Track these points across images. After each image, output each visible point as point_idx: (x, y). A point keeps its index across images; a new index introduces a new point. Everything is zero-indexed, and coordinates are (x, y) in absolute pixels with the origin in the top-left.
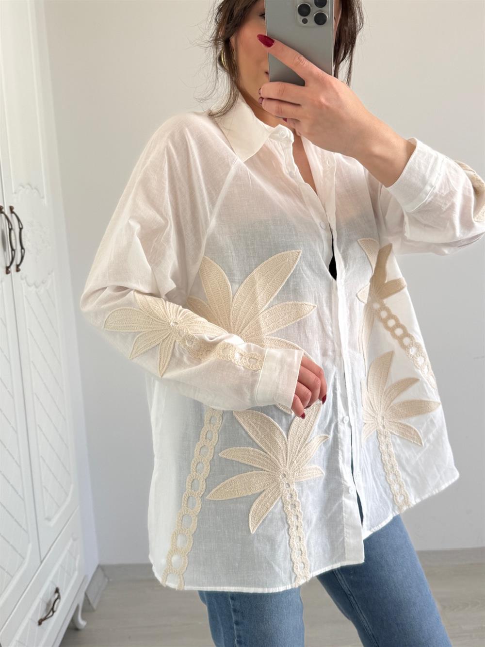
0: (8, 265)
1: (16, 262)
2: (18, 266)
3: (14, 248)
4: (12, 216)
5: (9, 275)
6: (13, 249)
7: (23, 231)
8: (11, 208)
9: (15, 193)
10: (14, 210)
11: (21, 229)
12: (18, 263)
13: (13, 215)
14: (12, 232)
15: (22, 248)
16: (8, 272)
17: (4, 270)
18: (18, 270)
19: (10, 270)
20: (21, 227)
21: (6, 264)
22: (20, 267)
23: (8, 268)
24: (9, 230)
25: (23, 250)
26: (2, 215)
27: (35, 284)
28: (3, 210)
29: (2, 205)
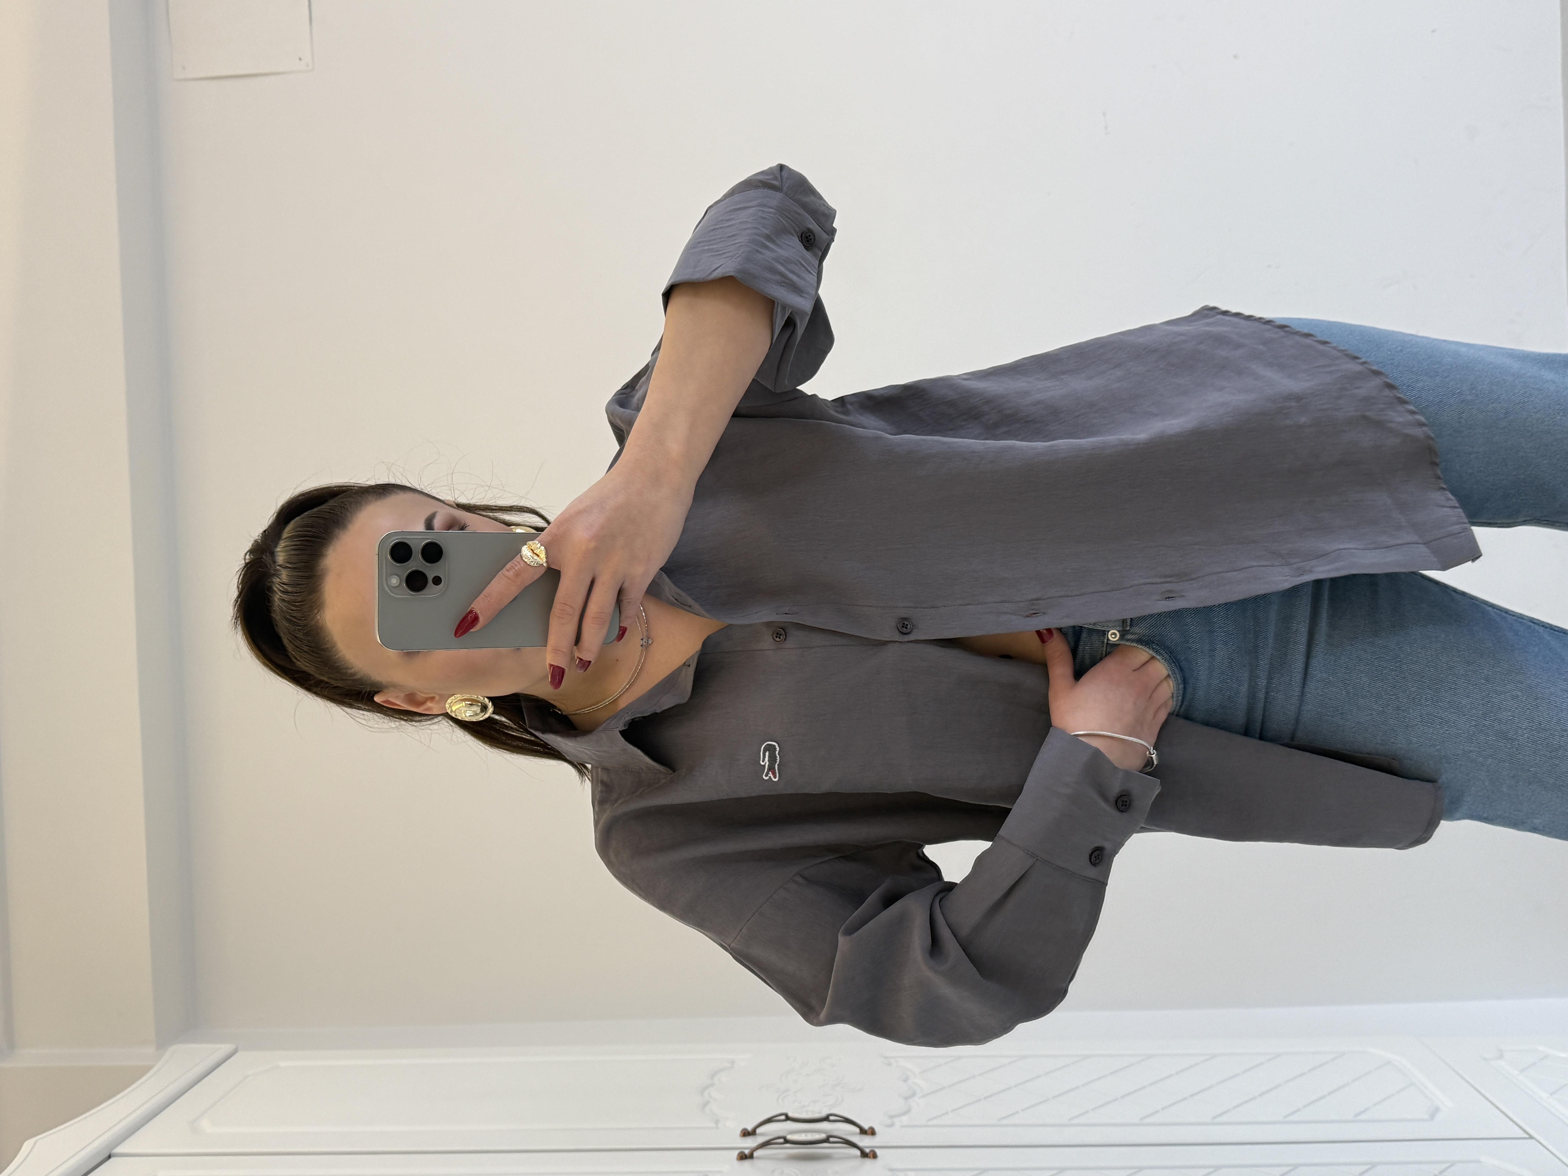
0: (858, 1153)
1: (854, 1134)
2: (863, 1131)
3: (823, 1136)
4: (762, 1134)
5: (878, 1151)
6: (826, 1140)
8: (746, 1134)
9: (717, 1122)
10: (750, 1128)
11: (788, 1118)
12: (857, 1130)
13: (758, 1131)
15: (826, 1119)
16: (873, 1155)
18: (872, 1132)
19: (867, 1150)
21: (855, 1157)
22: (866, 1127)
23: (864, 1155)
24: (788, 1145)
25: (832, 1118)
26: (755, 1154)
27: (906, 1098)
28: (747, 1152)
29: (735, 1153)
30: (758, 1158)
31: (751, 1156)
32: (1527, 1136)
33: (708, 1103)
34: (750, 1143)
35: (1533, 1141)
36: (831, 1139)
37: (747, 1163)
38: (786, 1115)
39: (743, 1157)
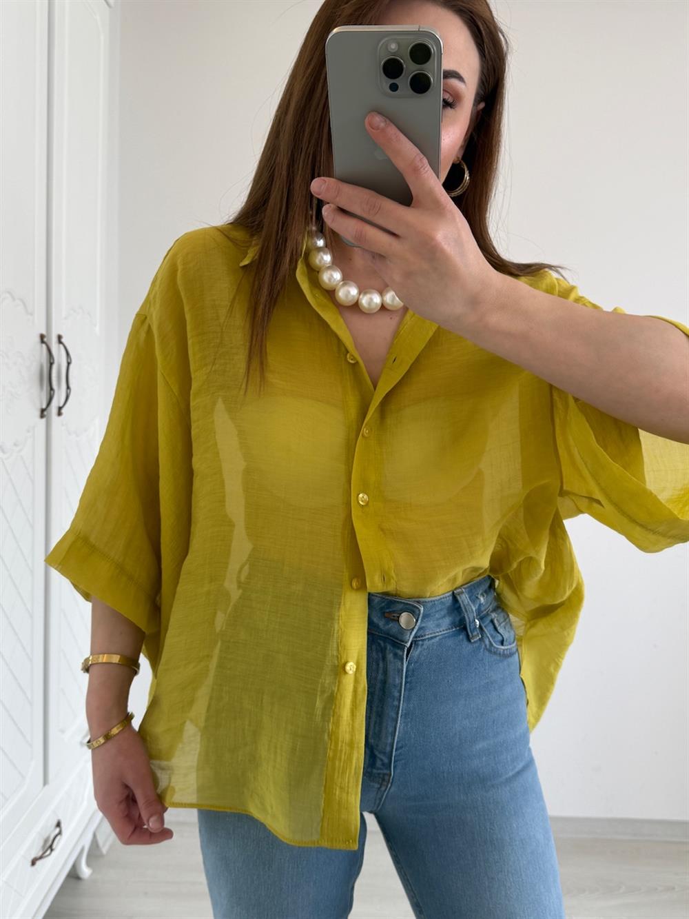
0: (44, 407)
1: (59, 401)
2: (60, 409)
3: (55, 387)
4: (59, 348)
5: (44, 420)
6: (51, 389)
7: (72, 365)
8: (60, 337)
10: (63, 340)
11: (69, 364)
12: (61, 404)
13: (61, 346)
14: (55, 367)
15: (68, 387)
16: (42, 416)
17: (38, 413)
18: (60, 414)
19: (45, 413)
20: (70, 361)
22: (63, 411)
23: (43, 411)
24: (49, 366)
25: (69, 390)
26: (44, 345)
28: (46, 339)
29: (44, 332)
30: (41, 348)
31: (42, 342)
36: (52, 392)
37: (38, 339)
39: (42, 337)
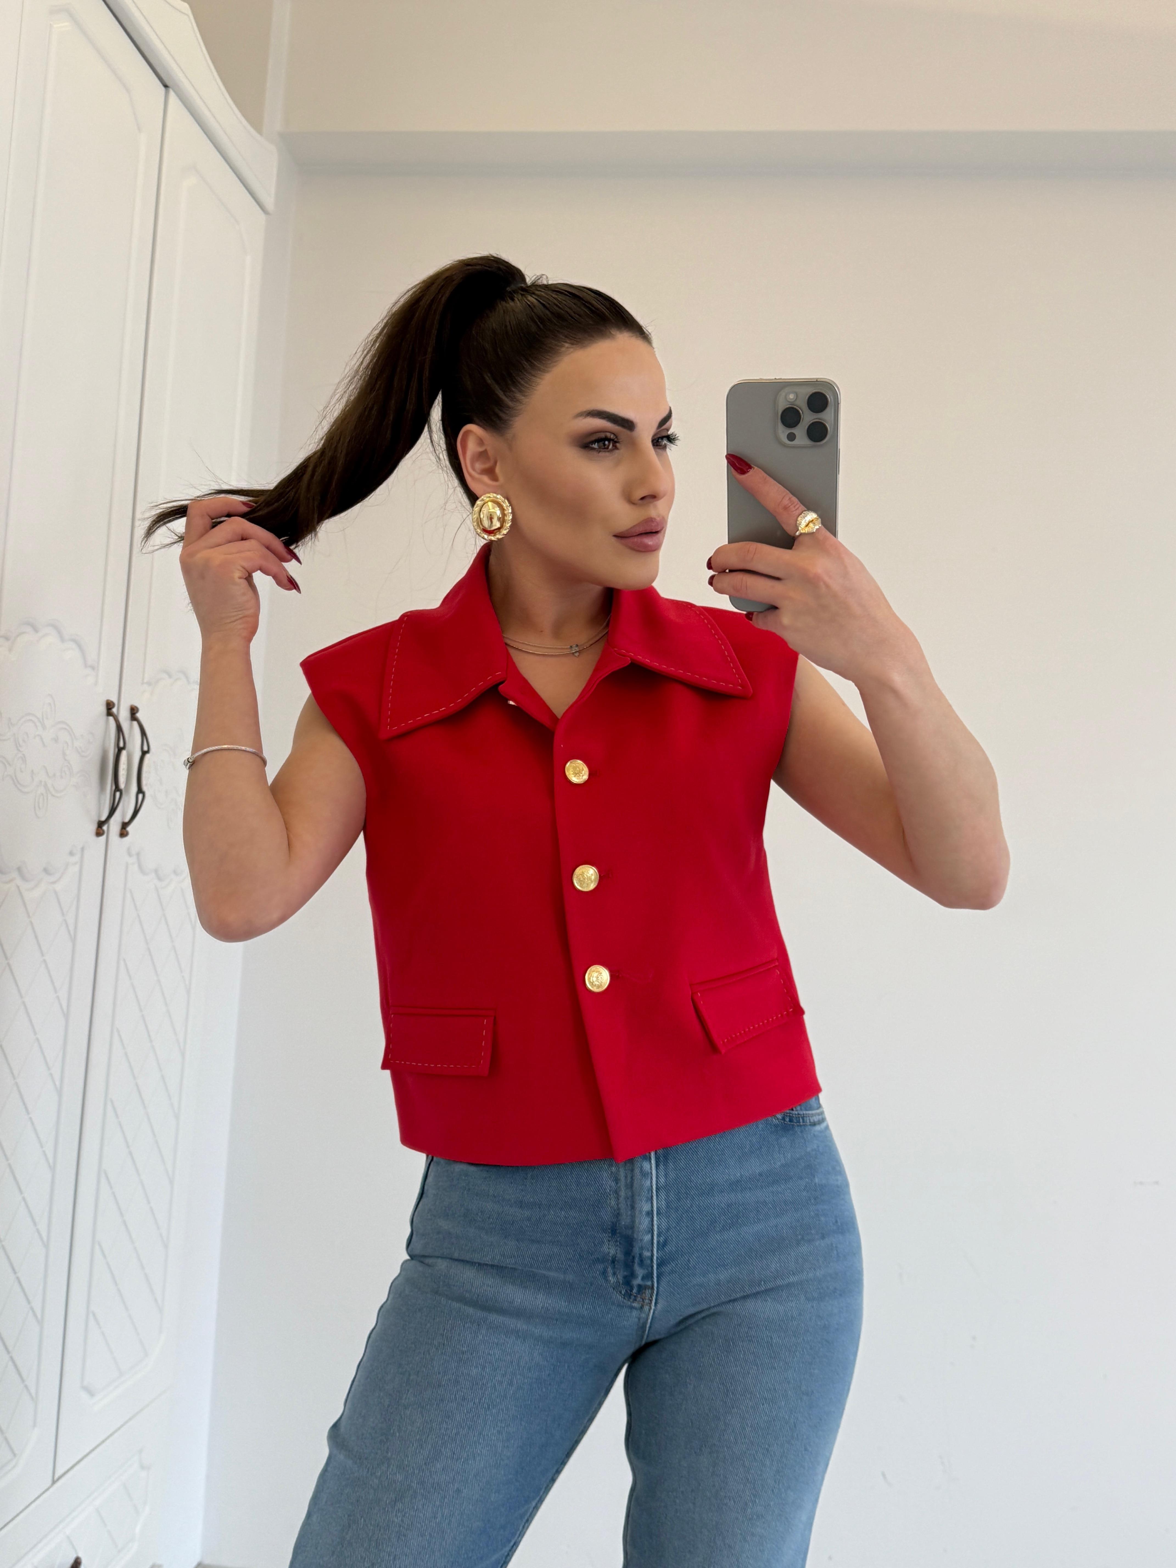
0: (103, 818)
1: (123, 815)
2: (125, 825)
3: (122, 785)
4: (131, 726)
5: (103, 838)
6: (117, 788)
7: (147, 756)
8: (133, 711)
9: (149, 684)
10: (138, 715)
11: (144, 753)
12: (127, 820)
13: (135, 723)
14: (124, 754)
15: (140, 790)
16: (99, 833)
17: (93, 827)
18: (123, 833)
19: (105, 828)
20: (145, 748)
21: (100, 815)
22: (129, 829)
23: (101, 824)
24: (117, 750)
25: (140, 796)
26: (111, 718)
27: (156, 871)
28: (114, 710)
29: (114, 699)
30: (107, 722)
31: (109, 714)
32: (56, 1477)
33: (170, 676)
34: (124, 715)
35: (50, 1482)
36: (118, 794)
37: (103, 709)
38: (148, 752)
39: (109, 706)
